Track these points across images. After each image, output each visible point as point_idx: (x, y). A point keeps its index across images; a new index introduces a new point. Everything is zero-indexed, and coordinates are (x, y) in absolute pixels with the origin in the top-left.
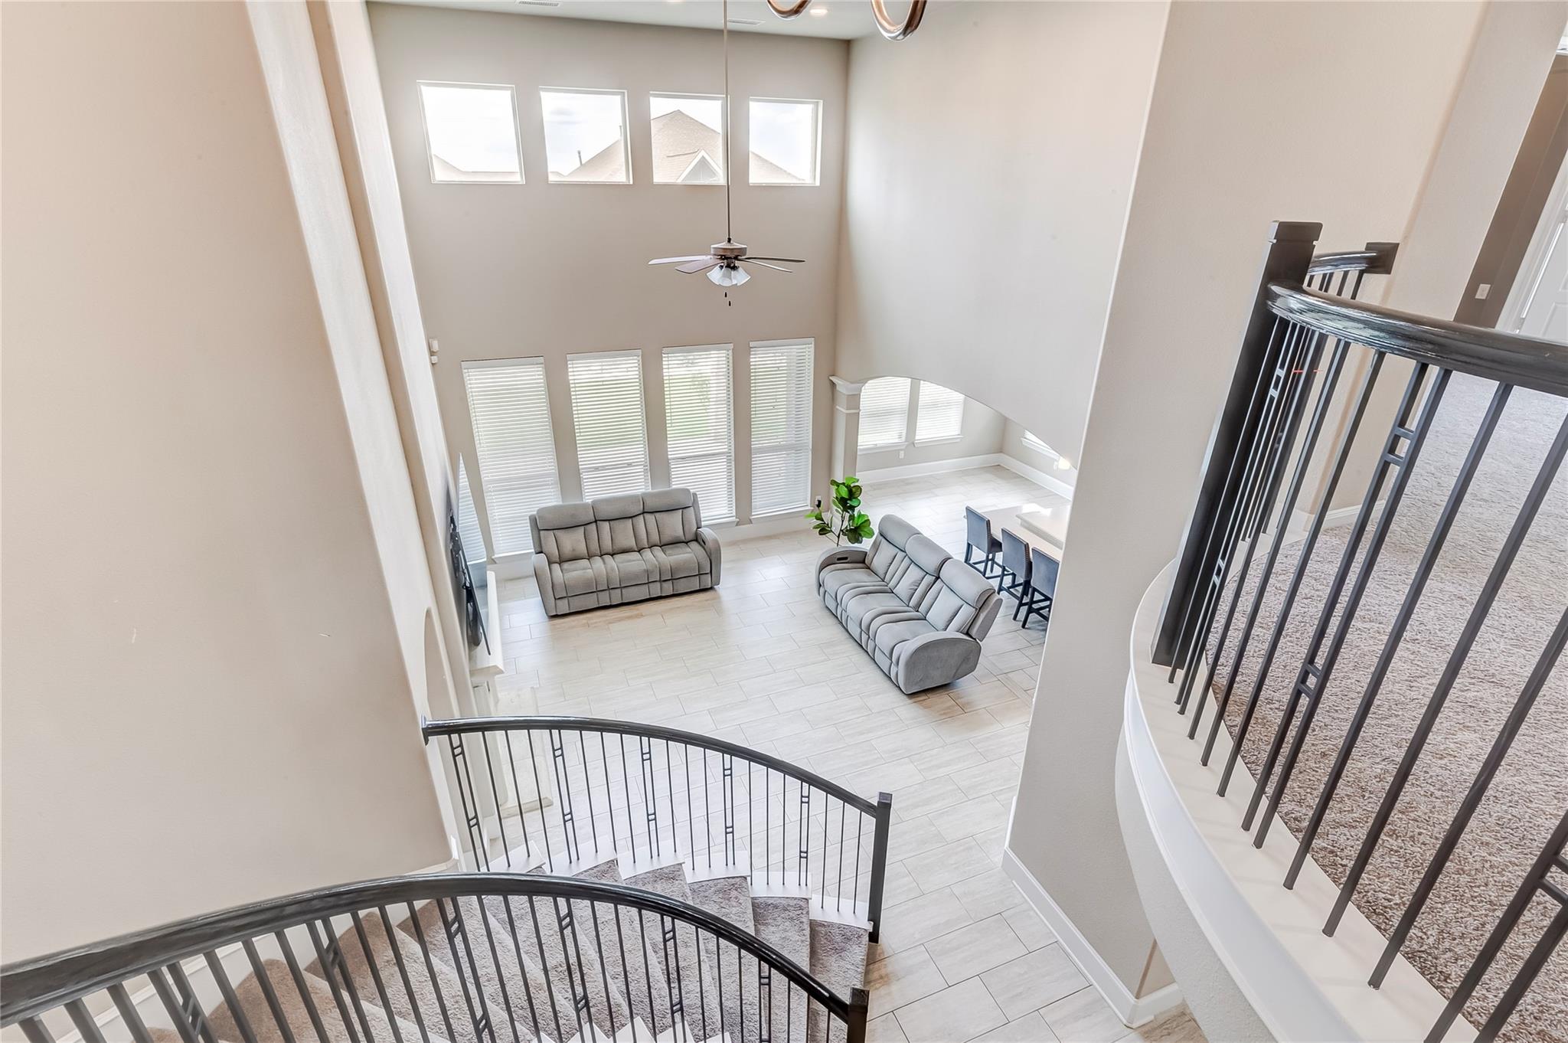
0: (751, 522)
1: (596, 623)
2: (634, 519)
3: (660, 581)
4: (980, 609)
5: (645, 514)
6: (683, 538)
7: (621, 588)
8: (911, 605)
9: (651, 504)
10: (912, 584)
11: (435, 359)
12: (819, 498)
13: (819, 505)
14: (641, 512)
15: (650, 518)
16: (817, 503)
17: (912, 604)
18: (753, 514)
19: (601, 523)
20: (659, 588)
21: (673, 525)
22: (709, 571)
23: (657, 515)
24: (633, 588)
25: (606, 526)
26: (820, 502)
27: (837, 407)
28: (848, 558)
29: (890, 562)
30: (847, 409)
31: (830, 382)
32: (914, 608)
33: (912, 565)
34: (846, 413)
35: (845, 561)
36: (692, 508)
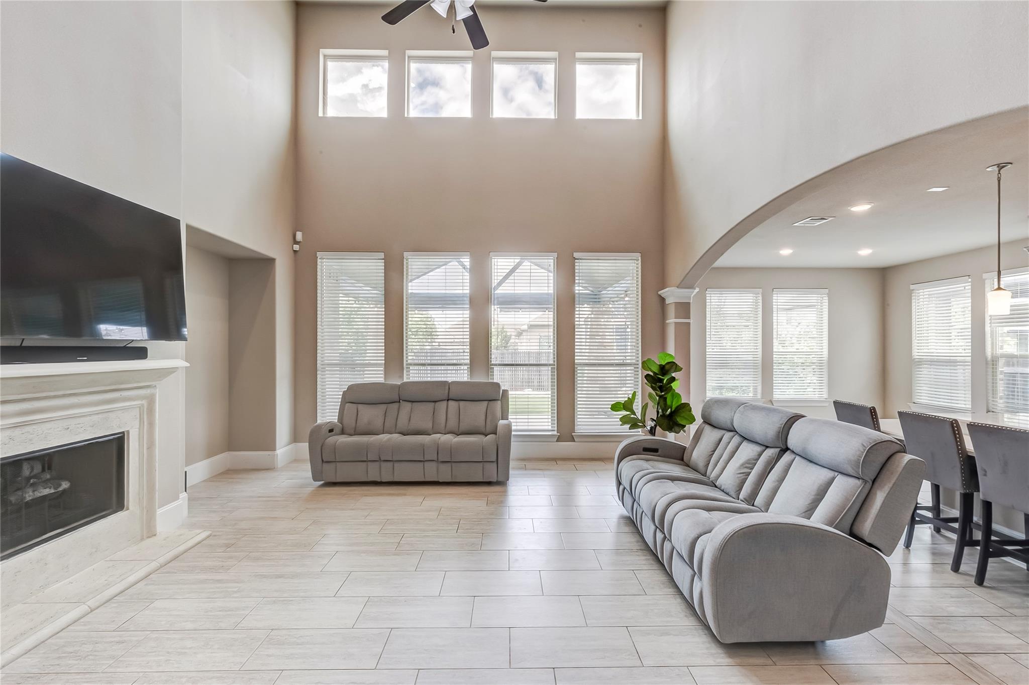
0: (572, 439)
2: (437, 403)
3: (437, 461)
4: (874, 481)
5: (449, 401)
6: (482, 430)
8: (741, 497)
9: (457, 391)
11: (296, 247)
14: (445, 397)
15: (454, 405)
17: (743, 494)
18: (576, 431)
19: (404, 403)
21: (475, 413)
22: (494, 459)
24: (406, 464)
25: (408, 406)
27: (667, 322)
28: (660, 451)
29: (712, 450)
30: (675, 318)
31: (660, 296)
32: (747, 501)
33: (745, 444)
34: (675, 323)
35: (655, 454)
36: (499, 402)
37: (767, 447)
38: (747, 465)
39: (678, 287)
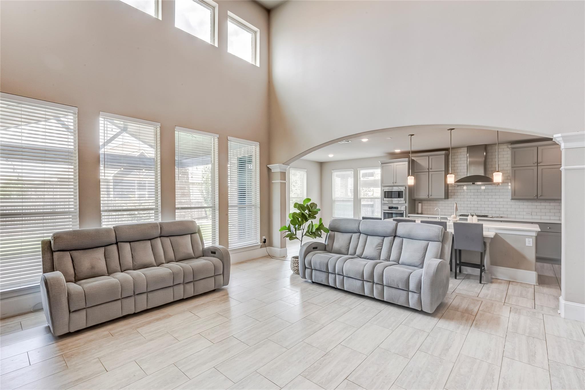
1: (121, 331)
2: (152, 241)
4: (442, 242)
5: (162, 238)
6: (193, 255)
7: (147, 292)
9: (167, 230)
10: (377, 246)
12: (264, 237)
13: (265, 242)
14: (160, 235)
15: (167, 241)
16: (263, 241)
18: (229, 248)
19: (122, 244)
20: (182, 290)
21: (185, 245)
22: (222, 273)
23: (172, 238)
25: (127, 247)
26: (265, 240)
27: (273, 182)
28: (318, 248)
29: (348, 242)
30: (281, 180)
31: (268, 168)
32: (386, 260)
33: (369, 237)
34: (281, 182)
35: (317, 249)
36: (197, 234)
37: (384, 237)
38: (379, 246)
39: (283, 164)
